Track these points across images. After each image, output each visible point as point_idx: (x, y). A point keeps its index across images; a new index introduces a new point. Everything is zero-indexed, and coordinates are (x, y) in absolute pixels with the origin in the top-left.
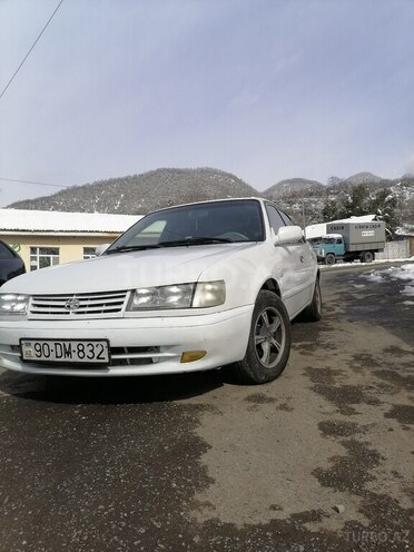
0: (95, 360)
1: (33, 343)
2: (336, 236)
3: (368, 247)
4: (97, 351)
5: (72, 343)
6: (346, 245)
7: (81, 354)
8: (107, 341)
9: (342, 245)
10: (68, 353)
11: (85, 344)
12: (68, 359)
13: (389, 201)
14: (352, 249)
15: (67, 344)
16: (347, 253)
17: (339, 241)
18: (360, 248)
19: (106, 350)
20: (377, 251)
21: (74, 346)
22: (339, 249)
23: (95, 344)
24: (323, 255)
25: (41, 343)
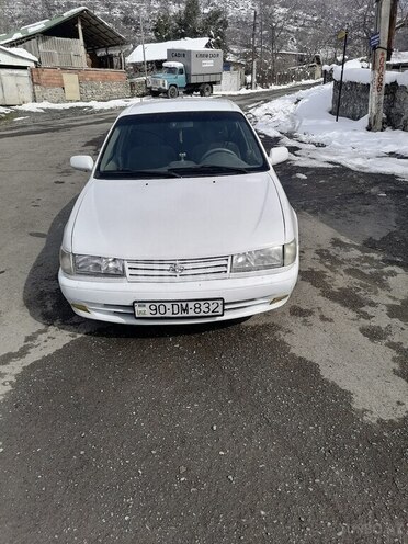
0: (210, 314)
1: (148, 305)
2: (178, 65)
3: (207, 79)
4: (212, 308)
5: (189, 303)
6: (188, 76)
7: (198, 310)
8: (222, 299)
9: (184, 75)
10: (185, 310)
11: (202, 303)
12: (185, 315)
13: (221, 22)
14: (194, 80)
15: (184, 304)
16: (189, 85)
17: (181, 72)
18: (200, 80)
19: (221, 306)
20: (215, 83)
21: (191, 305)
22: (181, 80)
23: (211, 302)
24: (166, 88)
25: (157, 304)
